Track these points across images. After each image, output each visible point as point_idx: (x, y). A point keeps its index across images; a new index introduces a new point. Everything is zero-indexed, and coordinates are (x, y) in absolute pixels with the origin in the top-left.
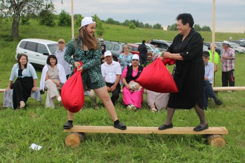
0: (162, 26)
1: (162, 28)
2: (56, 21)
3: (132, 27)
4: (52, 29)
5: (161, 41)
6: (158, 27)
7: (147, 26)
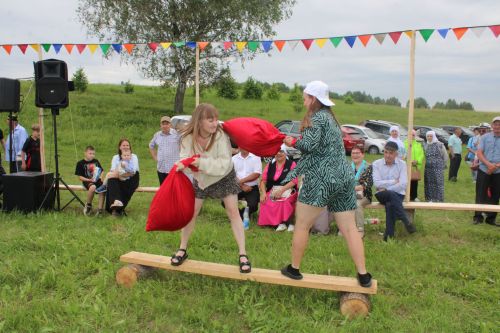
0: (400, 101)
1: (400, 105)
2: (240, 92)
3: (348, 102)
4: (234, 102)
5: (381, 122)
6: (394, 102)
7: (378, 101)
